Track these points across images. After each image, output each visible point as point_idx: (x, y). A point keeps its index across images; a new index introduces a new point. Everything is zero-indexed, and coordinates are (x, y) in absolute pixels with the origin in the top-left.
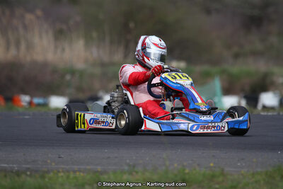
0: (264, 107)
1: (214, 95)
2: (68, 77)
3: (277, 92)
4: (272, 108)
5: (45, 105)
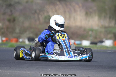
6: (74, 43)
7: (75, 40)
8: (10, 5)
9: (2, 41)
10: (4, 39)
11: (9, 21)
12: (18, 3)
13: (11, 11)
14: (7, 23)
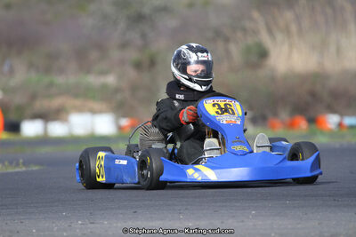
6: (340, 125)
7: (342, 115)
8: (139, 18)
9: (120, 128)
10: (125, 122)
11: (138, 66)
12: (164, 9)
13: (144, 36)
14: (132, 73)
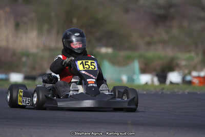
0: (171, 83)
1: (134, 73)
2: (24, 59)
3: (181, 71)
4: (177, 84)
5: (7, 80)
